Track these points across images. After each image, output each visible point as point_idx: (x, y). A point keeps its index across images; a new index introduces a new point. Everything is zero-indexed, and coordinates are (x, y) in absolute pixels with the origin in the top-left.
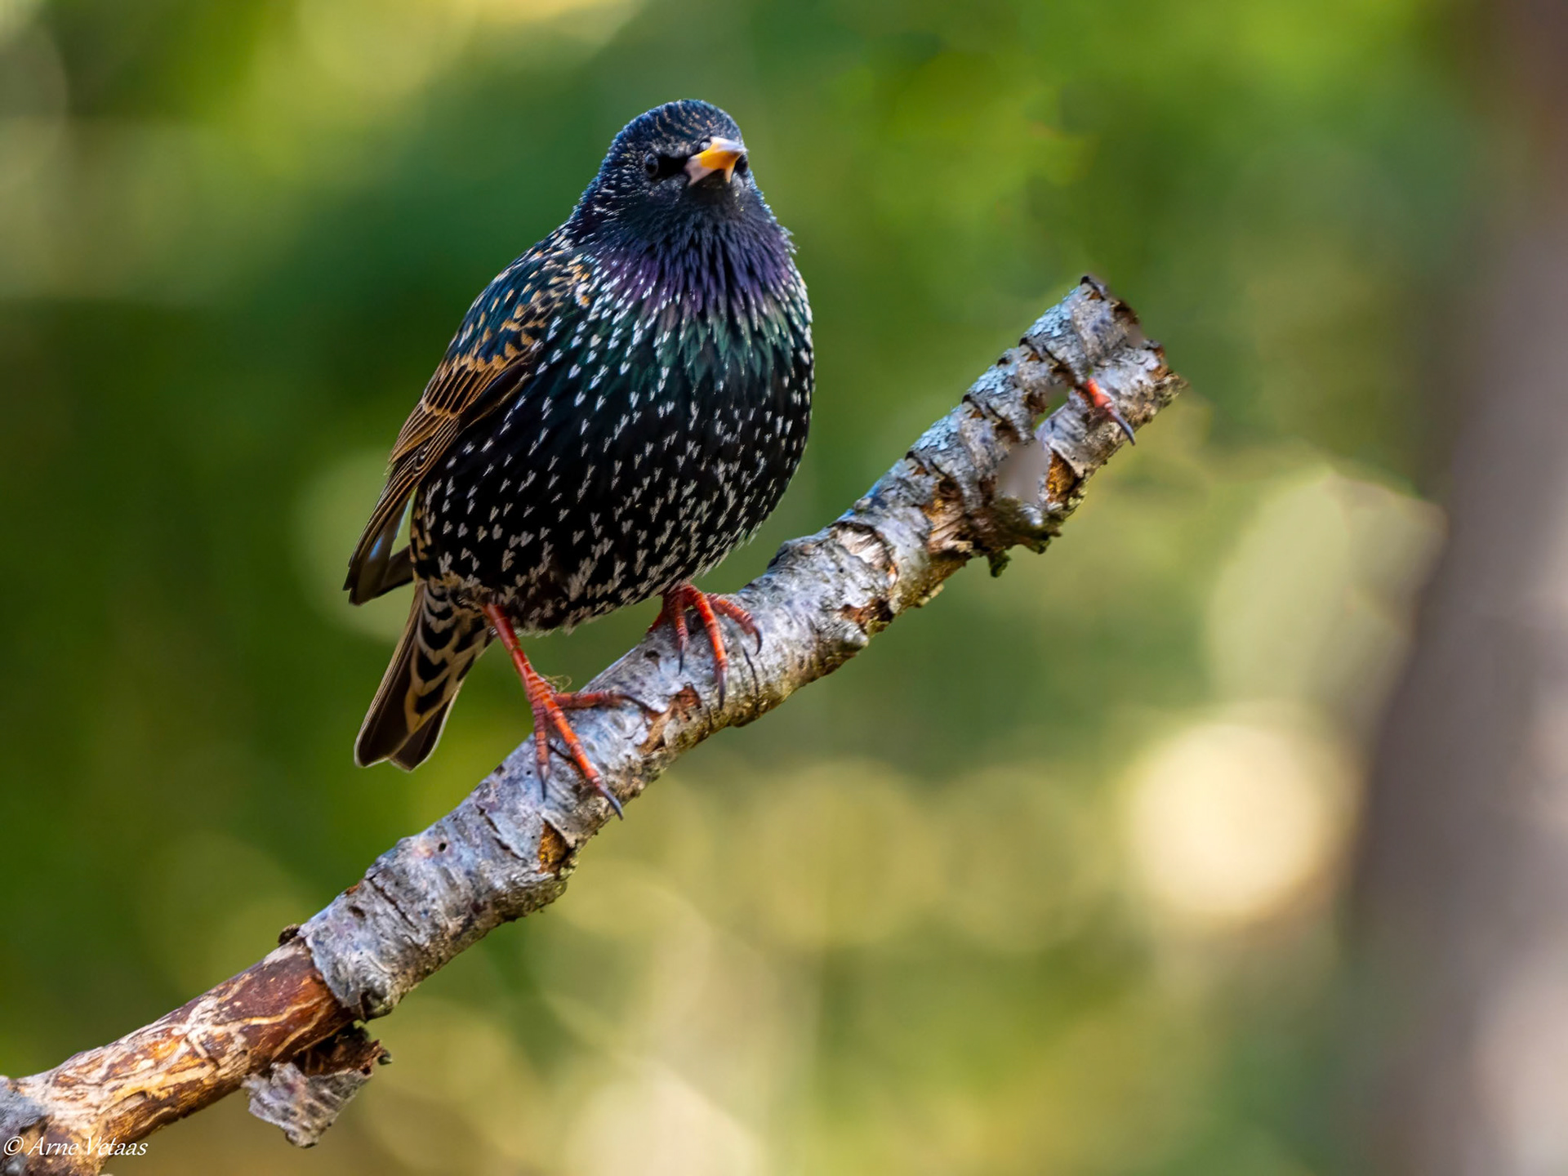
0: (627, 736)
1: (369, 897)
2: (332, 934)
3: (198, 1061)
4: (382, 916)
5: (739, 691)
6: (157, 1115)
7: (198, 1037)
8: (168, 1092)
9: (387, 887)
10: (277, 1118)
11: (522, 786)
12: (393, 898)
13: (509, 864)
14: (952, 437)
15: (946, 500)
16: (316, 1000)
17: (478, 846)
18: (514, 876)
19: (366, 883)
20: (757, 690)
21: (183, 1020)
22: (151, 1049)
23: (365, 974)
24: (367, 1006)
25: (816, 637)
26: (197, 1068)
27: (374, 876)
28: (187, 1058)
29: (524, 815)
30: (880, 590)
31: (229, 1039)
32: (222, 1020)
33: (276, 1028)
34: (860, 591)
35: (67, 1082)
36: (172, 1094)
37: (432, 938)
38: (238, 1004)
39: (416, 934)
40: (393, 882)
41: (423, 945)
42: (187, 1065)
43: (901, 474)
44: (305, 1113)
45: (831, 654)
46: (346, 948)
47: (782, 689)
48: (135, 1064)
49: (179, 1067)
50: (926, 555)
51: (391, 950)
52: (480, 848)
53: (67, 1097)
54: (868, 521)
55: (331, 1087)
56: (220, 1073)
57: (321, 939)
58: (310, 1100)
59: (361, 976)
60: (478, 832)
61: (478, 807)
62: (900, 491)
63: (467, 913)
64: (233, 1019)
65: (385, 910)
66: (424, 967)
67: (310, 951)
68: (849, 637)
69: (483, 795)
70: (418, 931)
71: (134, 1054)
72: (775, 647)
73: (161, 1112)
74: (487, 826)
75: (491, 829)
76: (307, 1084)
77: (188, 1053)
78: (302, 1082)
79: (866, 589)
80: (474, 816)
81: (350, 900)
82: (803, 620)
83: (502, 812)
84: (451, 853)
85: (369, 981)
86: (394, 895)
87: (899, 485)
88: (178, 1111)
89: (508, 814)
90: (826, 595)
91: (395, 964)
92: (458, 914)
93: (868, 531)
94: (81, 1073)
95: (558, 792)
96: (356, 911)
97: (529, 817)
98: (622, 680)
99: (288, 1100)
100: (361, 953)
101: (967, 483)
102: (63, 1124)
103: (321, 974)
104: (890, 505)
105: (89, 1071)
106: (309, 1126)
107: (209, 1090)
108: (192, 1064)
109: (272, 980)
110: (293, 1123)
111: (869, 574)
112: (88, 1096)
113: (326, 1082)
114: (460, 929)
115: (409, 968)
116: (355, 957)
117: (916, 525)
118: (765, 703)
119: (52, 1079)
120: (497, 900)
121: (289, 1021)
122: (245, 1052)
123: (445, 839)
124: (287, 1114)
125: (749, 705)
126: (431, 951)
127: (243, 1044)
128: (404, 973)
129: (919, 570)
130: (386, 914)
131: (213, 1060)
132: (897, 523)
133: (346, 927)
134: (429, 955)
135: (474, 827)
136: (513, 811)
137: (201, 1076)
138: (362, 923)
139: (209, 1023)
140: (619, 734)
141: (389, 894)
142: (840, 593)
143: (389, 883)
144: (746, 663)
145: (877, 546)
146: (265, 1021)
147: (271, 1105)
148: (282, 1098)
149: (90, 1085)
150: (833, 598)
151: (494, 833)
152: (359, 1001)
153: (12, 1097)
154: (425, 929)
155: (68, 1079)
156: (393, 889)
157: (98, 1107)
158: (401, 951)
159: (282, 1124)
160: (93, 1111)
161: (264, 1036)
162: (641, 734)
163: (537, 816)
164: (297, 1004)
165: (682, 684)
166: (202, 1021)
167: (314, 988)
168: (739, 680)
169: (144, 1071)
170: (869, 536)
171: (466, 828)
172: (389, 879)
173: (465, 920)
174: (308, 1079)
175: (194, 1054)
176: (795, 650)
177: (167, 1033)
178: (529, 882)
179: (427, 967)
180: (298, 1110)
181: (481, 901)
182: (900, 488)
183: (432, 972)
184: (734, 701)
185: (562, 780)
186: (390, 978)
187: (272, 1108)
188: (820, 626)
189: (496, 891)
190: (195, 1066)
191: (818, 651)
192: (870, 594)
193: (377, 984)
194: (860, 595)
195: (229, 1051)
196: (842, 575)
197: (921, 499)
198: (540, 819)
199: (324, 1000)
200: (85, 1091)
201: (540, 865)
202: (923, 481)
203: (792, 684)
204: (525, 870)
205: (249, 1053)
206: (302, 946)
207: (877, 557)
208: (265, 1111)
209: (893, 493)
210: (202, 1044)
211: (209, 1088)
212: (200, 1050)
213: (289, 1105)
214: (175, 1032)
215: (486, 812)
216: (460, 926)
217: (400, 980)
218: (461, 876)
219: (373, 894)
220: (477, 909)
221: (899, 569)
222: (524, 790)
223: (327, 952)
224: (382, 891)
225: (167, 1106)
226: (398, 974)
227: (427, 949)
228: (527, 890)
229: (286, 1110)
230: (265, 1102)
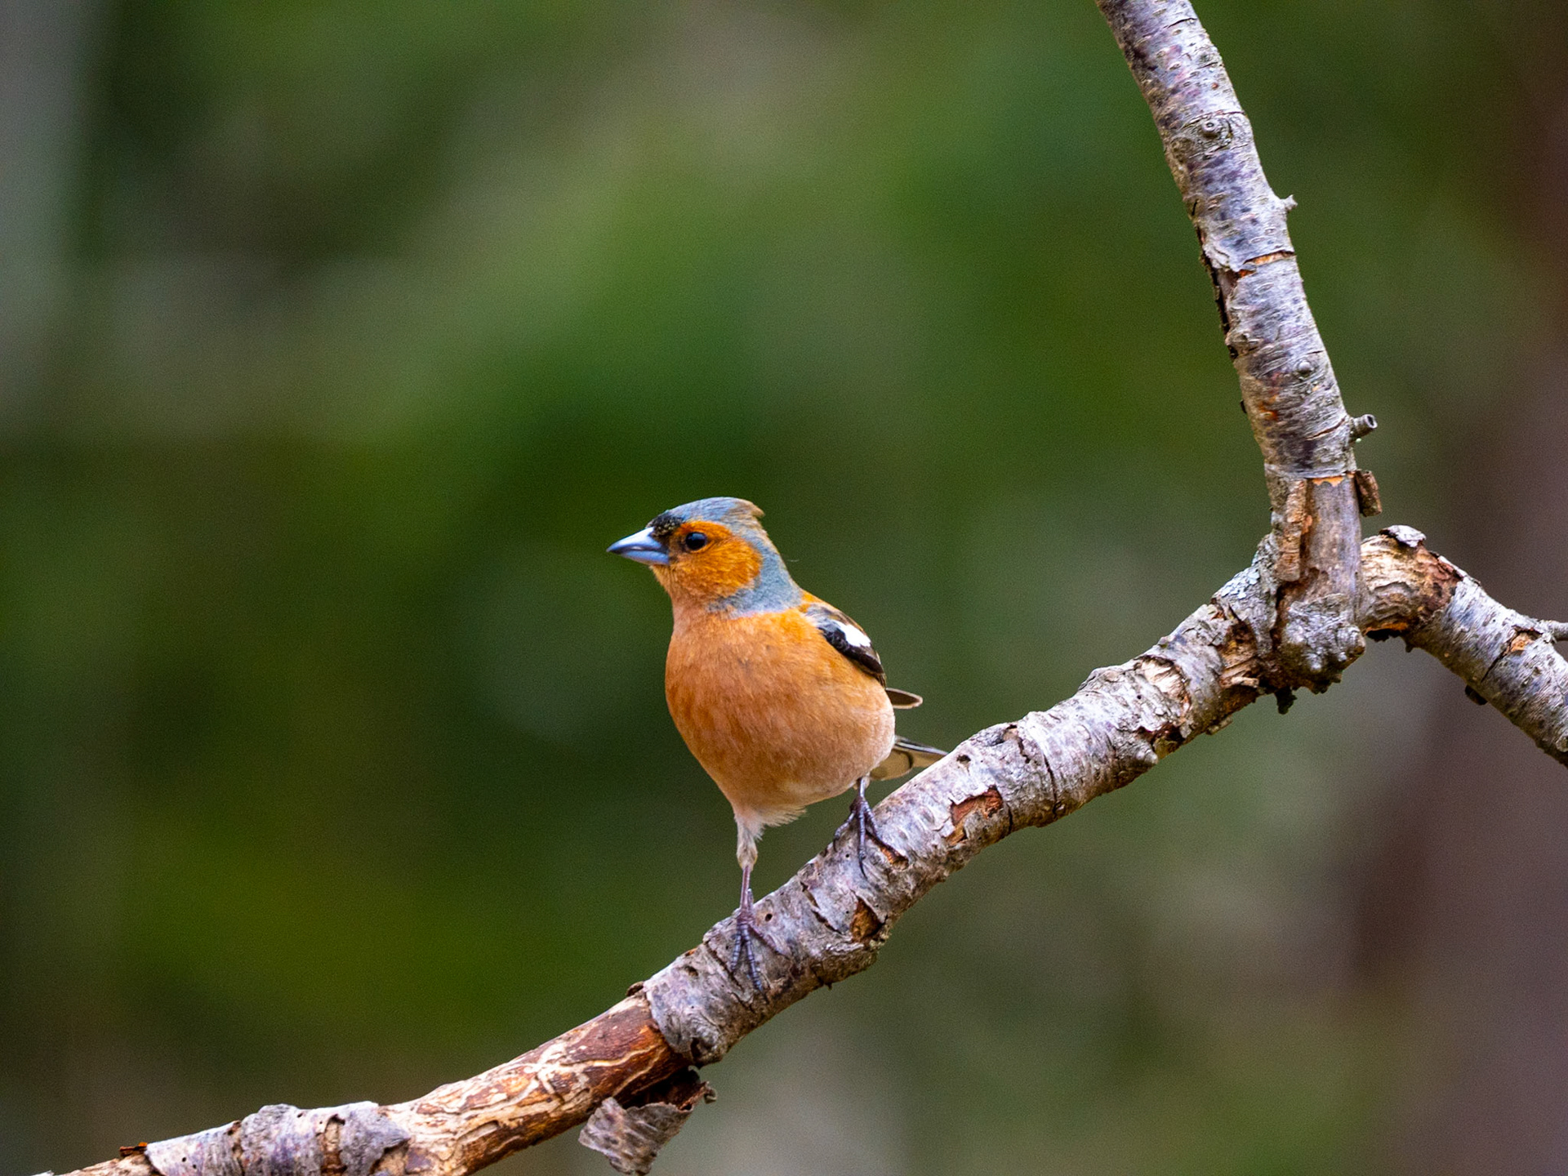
0: (935, 828)
1: (703, 958)
2: (669, 989)
3: (545, 1096)
4: (712, 975)
5: (1038, 796)
6: (508, 1142)
7: (547, 1075)
8: (518, 1123)
9: (718, 950)
10: (602, 1146)
11: (841, 867)
12: (723, 960)
13: (824, 935)
14: (1250, 587)
15: (1240, 642)
16: (652, 1047)
17: (799, 918)
18: (829, 946)
19: (702, 946)
20: (1055, 795)
21: (535, 1060)
22: (504, 1085)
23: (695, 1026)
24: (697, 1054)
25: (1112, 753)
26: (544, 1102)
27: (710, 940)
28: (536, 1093)
29: (841, 892)
30: (1172, 717)
31: (574, 1078)
32: (569, 1061)
33: (617, 1070)
34: (1154, 717)
35: (429, 1110)
36: (521, 1124)
37: (755, 997)
38: (583, 1048)
39: (741, 992)
40: (724, 946)
41: (747, 1002)
42: (536, 1099)
43: (1202, 617)
44: (624, 1141)
45: (1124, 768)
46: (680, 1002)
47: (1078, 796)
48: (490, 1096)
49: (528, 1101)
50: (1217, 689)
51: (719, 1005)
52: (801, 920)
53: (428, 1123)
54: (1169, 655)
55: (646, 1118)
56: (565, 1108)
57: (659, 993)
58: (629, 1130)
59: (691, 1027)
60: (800, 906)
61: (802, 884)
62: (1200, 632)
63: (787, 975)
64: (578, 1061)
65: (715, 970)
66: (748, 1021)
67: (649, 1003)
68: (1141, 754)
69: (808, 874)
70: (743, 990)
71: (490, 1088)
72: (1074, 759)
73: (511, 1140)
74: (808, 901)
75: (811, 904)
76: (624, 1115)
77: (537, 1089)
78: (620, 1114)
79: (1159, 716)
80: (797, 892)
81: (687, 961)
82: (1101, 737)
83: (822, 889)
84: (775, 924)
85: (699, 1033)
86: (724, 957)
87: (1199, 627)
88: (527, 1139)
89: (827, 891)
90: (1124, 718)
91: (722, 1018)
92: (779, 976)
93: (1169, 664)
94: (442, 1103)
95: (871, 874)
96: (692, 970)
97: (845, 894)
98: (935, 780)
99: (609, 1130)
100: (693, 1007)
101: (1260, 630)
102: (423, 1146)
103: (657, 1024)
104: (1189, 643)
105: (449, 1101)
106: (631, 1154)
107: (555, 1122)
108: (539, 1099)
109: (615, 1027)
110: (615, 1150)
111: (1163, 702)
112: (447, 1123)
113: (640, 1113)
114: (780, 990)
115: (735, 1021)
116: (687, 1011)
117: (1211, 662)
118: (1062, 807)
119: (416, 1107)
120: (814, 966)
121: (628, 1064)
122: (587, 1090)
123: (771, 910)
124: (609, 1142)
125: (1047, 808)
126: (754, 1007)
127: (586, 1083)
128: (731, 1026)
129: (1210, 700)
130: (716, 974)
131: (558, 1095)
132: (1195, 659)
133: (681, 984)
134: (752, 1010)
135: (797, 901)
136: (831, 889)
137: (547, 1109)
138: (695, 980)
139: (558, 1063)
140: (928, 826)
141: (720, 956)
142: (1136, 717)
143: (721, 946)
144: (1046, 772)
145: (1175, 677)
146: (606, 1064)
147: (596, 1135)
148: (604, 1129)
149: (449, 1113)
150: (1129, 721)
151: (813, 907)
152: (690, 1049)
153: (378, 1120)
154: (750, 988)
155: (430, 1108)
156: (723, 952)
157: (455, 1133)
158: (728, 1007)
159: (605, 1152)
160: (451, 1136)
161: (605, 1076)
162: (948, 828)
163: (852, 894)
164: (635, 1049)
165: (987, 786)
166: (550, 1061)
167: (651, 1036)
168: (1038, 786)
169: (497, 1103)
170: (1169, 668)
171: (789, 902)
172: (721, 943)
173: (785, 983)
174: (625, 1111)
175: (542, 1090)
176: (1092, 763)
177: (520, 1071)
178: (842, 951)
179: (751, 1021)
180: (618, 1138)
181: (799, 967)
182: (1200, 629)
183: (756, 1027)
184: (1034, 804)
185: (875, 864)
186: (718, 1030)
187: (596, 1137)
188: (1116, 744)
189: (813, 958)
190: (543, 1101)
191: (1114, 766)
192: (1163, 720)
193: (705, 1034)
194: (1154, 720)
195: (573, 1088)
196: (1140, 701)
197: (1218, 640)
198: (855, 897)
199: (658, 1047)
200: (444, 1119)
201: (852, 937)
202: (1220, 624)
203: (1088, 793)
204: (838, 941)
205: (591, 1091)
206: (643, 999)
207: (1173, 687)
208: (591, 1140)
209: (1194, 633)
210: (550, 1082)
211: (554, 1120)
212: (548, 1087)
213: (610, 1134)
214: (527, 1071)
215: (809, 888)
216: (781, 987)
217: (727, 1032)
218: (783, 944)
219: (707, 956)
220: (796, 972)
221: (1192, 699)
222: (842, 871)
223: (663, 1004)
224: (714, 953)
225: (516, 1135)
226: (725, 1026)
227: (750, 1006)
228: (840, 959)
229: (607, 1139)
230: (591, 1132)
